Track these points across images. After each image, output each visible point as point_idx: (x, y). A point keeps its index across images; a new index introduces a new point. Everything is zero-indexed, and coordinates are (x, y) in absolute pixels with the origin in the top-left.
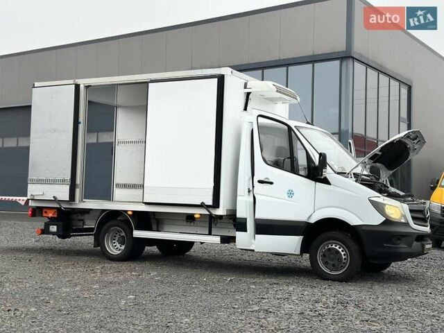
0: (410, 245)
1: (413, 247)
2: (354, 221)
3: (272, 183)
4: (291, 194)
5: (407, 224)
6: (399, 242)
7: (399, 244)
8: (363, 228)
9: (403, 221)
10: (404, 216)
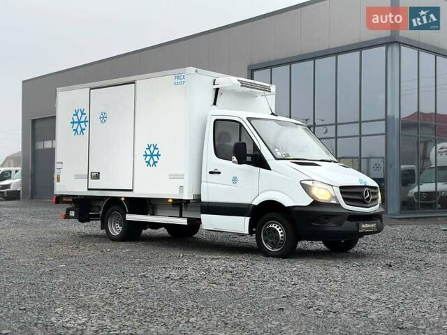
0: (340, 224)
1: (344, 226)
2: (287, 202)
3: (219, 173)
4: (235, 180)
5: (338, 205)
6: (327, 221)
7: (327, 223)
8: (295, 209)
9: (334, 202)
10: (336, 198)
